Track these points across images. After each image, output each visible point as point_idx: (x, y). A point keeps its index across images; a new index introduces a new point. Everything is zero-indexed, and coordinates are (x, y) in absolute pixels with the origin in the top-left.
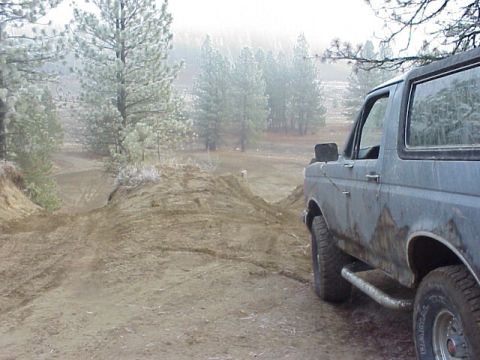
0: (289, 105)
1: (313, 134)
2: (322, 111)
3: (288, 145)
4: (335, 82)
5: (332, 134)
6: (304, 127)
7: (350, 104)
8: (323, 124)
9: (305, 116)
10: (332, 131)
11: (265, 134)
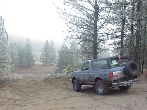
0: (24, 59)
1: (31, 67)
2: (34, 61)
3: (24, 71)
4: (36, 52)
5: (37, 67)
6: (29, 66)
7: (42, 59)
8: (34, 65)
9: (29, 62)
10: (37, 66)
11: (18, 68)
